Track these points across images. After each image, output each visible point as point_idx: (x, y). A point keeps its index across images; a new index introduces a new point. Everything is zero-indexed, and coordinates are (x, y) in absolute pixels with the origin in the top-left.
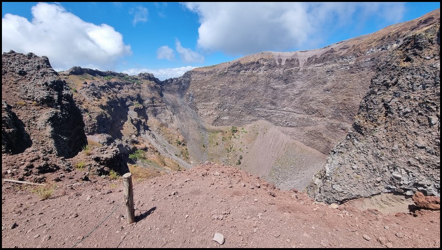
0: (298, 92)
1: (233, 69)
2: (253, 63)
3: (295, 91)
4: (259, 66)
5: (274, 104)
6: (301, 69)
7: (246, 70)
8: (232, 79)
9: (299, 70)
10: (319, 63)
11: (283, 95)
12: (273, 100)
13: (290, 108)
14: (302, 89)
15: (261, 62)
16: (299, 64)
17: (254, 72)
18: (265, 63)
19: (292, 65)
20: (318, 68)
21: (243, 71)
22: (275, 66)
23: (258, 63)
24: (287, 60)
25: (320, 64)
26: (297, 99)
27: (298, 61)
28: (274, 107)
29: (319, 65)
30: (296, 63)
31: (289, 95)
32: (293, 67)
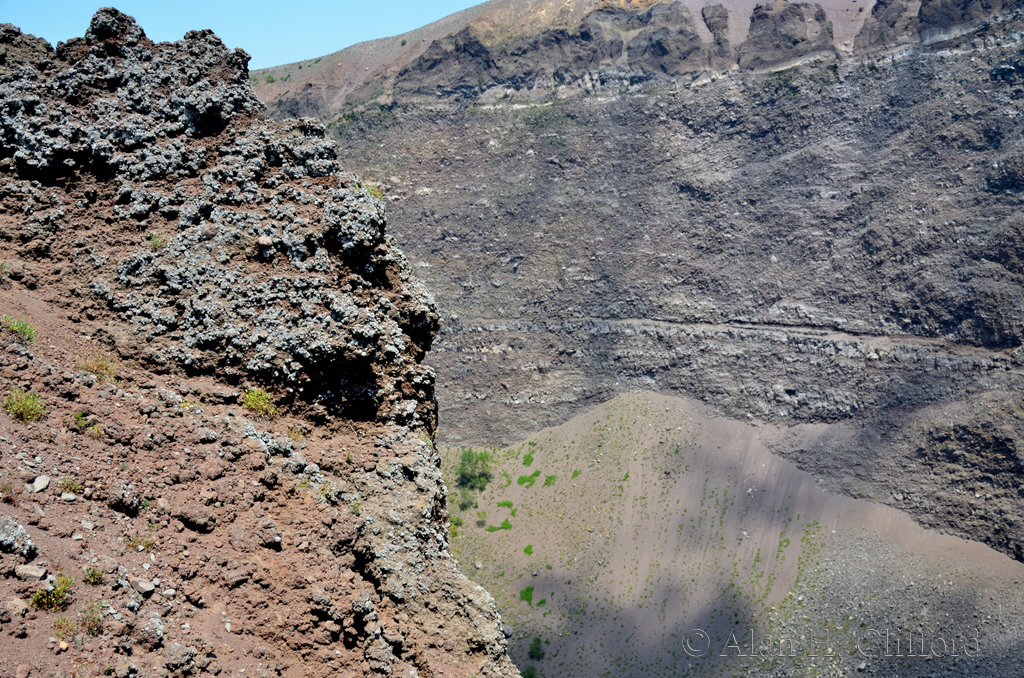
0: (842, 205)
1: (431, 80)
2: (558, 38)
3: (828, 199)
4: (594, 58)
5: (705, 285)
6: (849, 64)
7: (516, 82)
8: (429, 144)
9: (834, 68)
10: (946, 28)
11: (758, 228)
12: (699, 264)
13: (809, 302)
14: (867, 185)
15: (607, 28)
16: (829, 32)
17: (564, 92)
18: (628, 36)
19: (793, 45)
20: (946, 53)
21: (499, 91)
22: (692, 49)
23: (586, 36)
24: (759, 16)
25: (956, 32)
26: (845, 245)
27: (820, 17)
28: (707, 303)
29: (945, 37)
30: (810, 30)
31: (793, 224)
32: (800, 54)
